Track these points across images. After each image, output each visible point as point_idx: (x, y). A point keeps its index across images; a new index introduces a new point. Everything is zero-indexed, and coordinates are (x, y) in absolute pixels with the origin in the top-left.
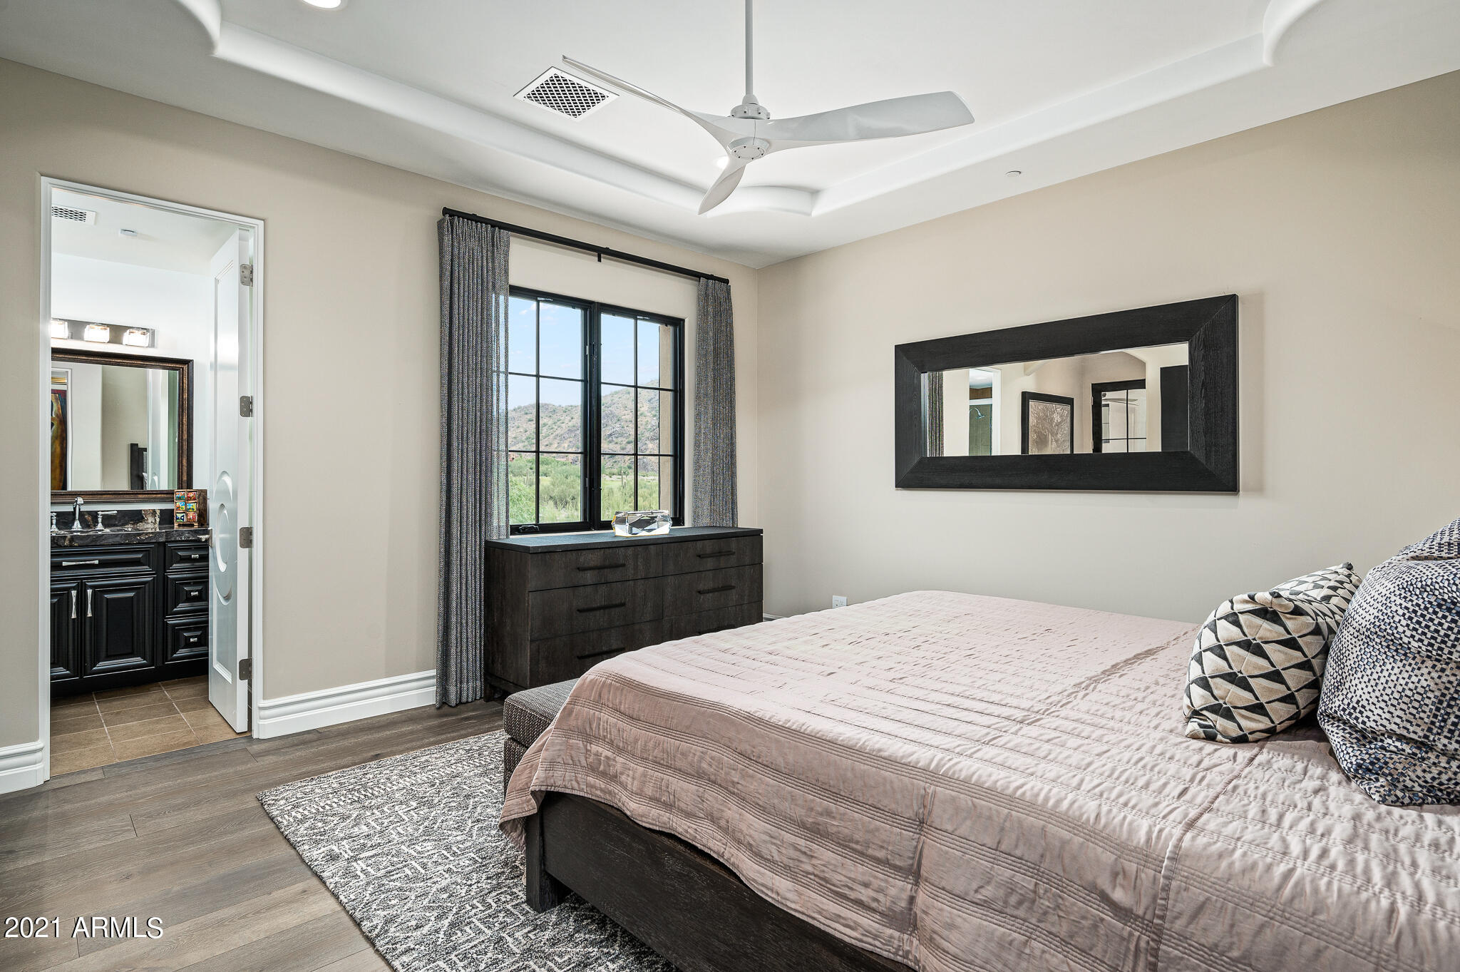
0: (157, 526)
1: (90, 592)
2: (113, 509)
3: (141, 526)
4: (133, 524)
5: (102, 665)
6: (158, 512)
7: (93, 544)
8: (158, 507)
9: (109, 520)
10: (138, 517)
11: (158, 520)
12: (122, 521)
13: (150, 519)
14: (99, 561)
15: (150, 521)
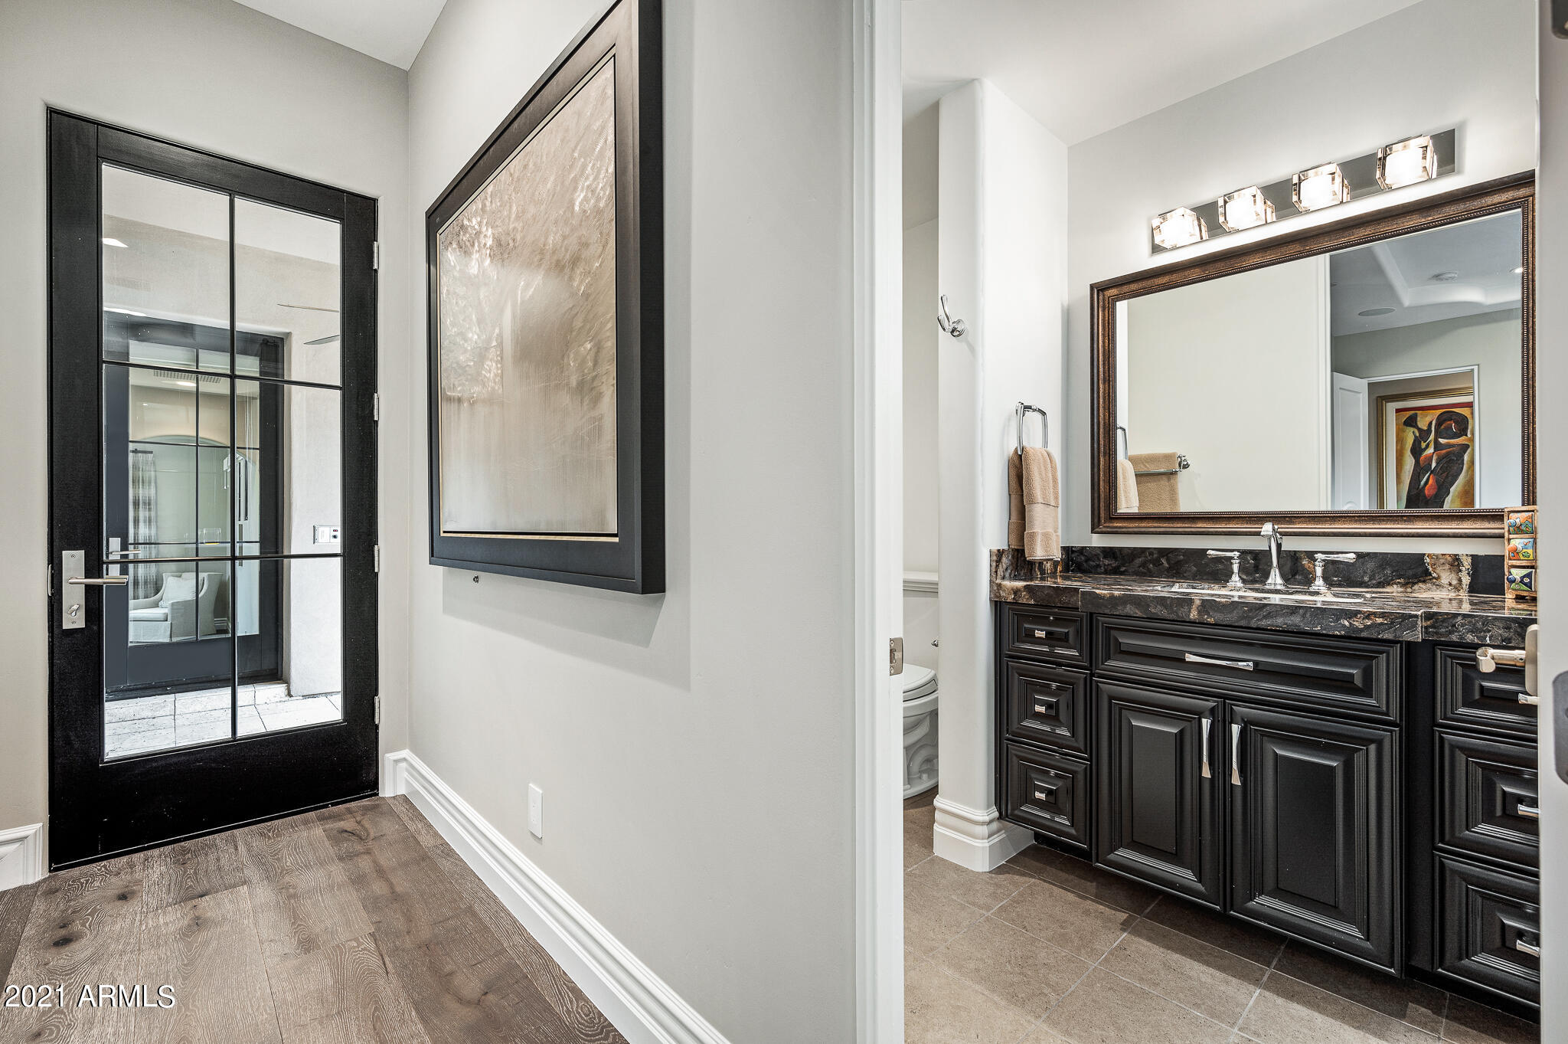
0: (1464, 595)
1: (1236, 729)
2: (1348, 550)
3: (1423, 593)
4: (1404, 585)
5: (1265, 902)
6: (1467, 563)
7: (1243, 623)
8: (1465, 549)
9: (1340, 575)
10: (1414, 570)
11: (1466, 580)
12: (1378, 578)
13: (1446, 577)
14: (1256, 664)
15: (1444, 581)
